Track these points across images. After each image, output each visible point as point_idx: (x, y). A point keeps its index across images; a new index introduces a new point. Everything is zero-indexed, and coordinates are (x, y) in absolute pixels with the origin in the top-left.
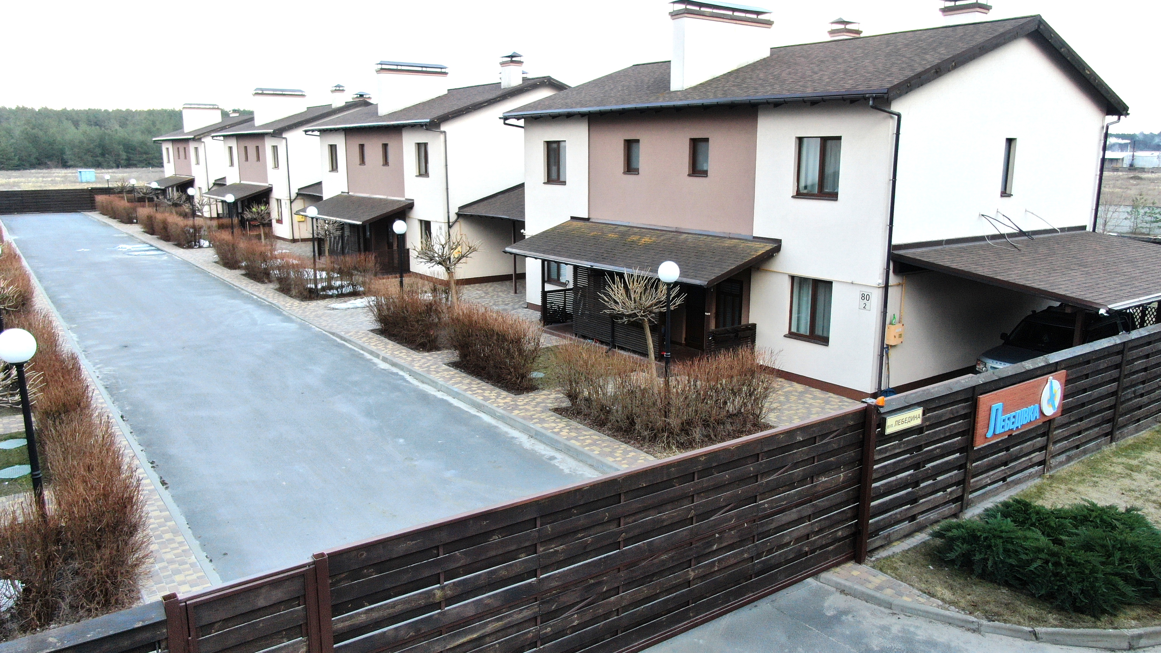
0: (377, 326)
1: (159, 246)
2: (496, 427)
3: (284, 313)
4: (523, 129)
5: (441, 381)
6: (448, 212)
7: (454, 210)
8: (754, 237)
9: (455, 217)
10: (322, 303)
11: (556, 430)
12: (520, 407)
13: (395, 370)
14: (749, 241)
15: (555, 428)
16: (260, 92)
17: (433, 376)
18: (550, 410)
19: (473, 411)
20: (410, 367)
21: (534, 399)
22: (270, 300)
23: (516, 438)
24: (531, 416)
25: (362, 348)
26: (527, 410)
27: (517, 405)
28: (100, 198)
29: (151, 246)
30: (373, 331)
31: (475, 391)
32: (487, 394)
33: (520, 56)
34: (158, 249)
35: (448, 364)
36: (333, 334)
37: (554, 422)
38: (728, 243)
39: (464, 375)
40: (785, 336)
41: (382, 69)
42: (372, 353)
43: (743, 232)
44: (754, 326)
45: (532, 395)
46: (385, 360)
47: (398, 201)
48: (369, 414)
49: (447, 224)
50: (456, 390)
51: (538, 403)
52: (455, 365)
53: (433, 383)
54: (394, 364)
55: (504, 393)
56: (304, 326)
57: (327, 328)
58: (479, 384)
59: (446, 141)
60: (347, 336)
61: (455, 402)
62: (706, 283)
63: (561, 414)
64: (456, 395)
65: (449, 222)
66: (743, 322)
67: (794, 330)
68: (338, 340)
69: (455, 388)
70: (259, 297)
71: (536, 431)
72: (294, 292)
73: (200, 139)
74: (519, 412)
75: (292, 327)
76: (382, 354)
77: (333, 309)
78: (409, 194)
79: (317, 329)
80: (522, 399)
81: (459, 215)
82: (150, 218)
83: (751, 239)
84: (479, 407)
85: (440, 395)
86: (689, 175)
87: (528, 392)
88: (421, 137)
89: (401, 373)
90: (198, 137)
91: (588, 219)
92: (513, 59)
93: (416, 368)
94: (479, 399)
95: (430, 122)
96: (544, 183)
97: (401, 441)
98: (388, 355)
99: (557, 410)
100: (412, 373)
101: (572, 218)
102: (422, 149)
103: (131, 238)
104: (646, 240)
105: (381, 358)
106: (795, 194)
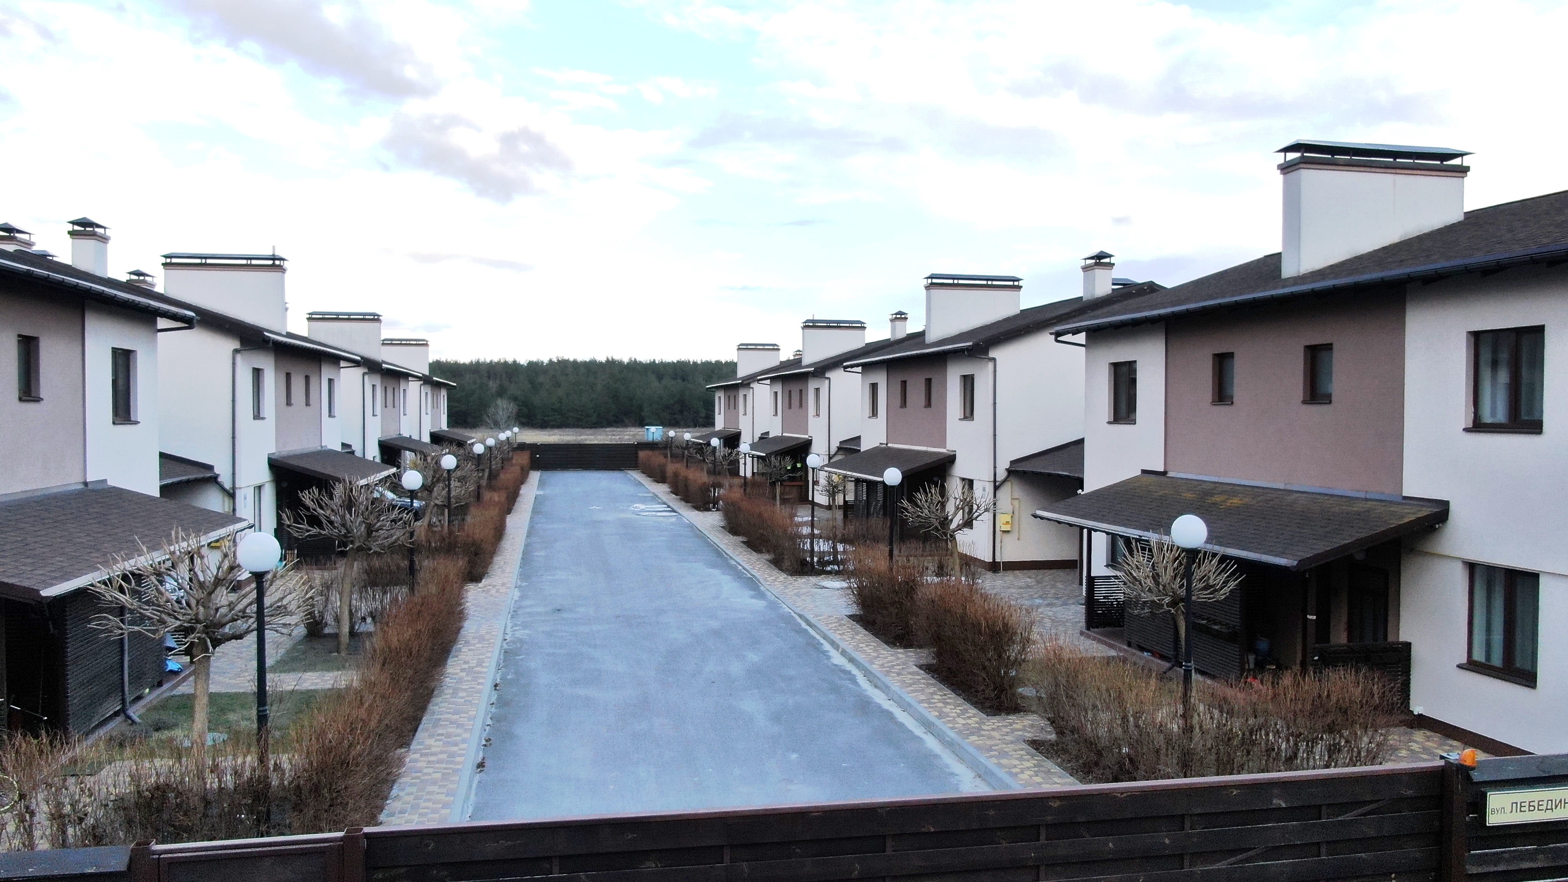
0: (854, 610)
1: (675, 508)
2: (937, 756)
3: (762, 588)
4: (1084, 348)
5: (895, 686)
6: (995, 467)
7: (1003, 465)
8: (1405, 498)
9: (1005, 474)
10: (813, 579)
11: (1014, 770)
12: (983, 733)
13: (849, 667)
14: (1399, 504)
15: (1015, 766)
16: (811, 324)
17: (887, 680)
18: (1024, 741)
19: (919, 731)
20: (867, 665)
21: (1011, 724)
22: (754, 572)
23: (957, 775)
24: (991, 746)
25: (825, 637)
26: (990, 738)
27: (980, 729)
28: (642, 454)
29: (669, 507)
30: (850, 617)
31: (935, 703)
32: (947, 710)
33: (1110, 256)
34: (674, 511)
35: (920, 667)
36: (800, 616)
37: (1021, 759)
38: (1357, 507)
39: (933, 681)
40: (1460, 666)
41: (932, 284)
42: (833, 643)
43: (1385, 490)
44: (1408, 645)
45: (1012, 718)
46: (844, 653)
47: (939, 453)
48: (776, 718)
49: (992, 484)
50: (907, 699)
51: (1013, 731)
52: (928, 669)
53: (884, 688)
54: (852, 660)
55: (973, 711)
56: (773, 606)
57: (798, 610)
58: (945, 695)
59: (995, 371)
60: (813, 621)
61: (901, 716)
62: (1295, 563)
63: (1037, 749)
64: (906, 707)
65: (995, 481)
66: (1391, 638)
67: (1479, 655)
68: (804, 625)
69: (909, 698)
70: (744, 568)
71: (986, 767)
72: (787, 564)
73: (749, 384)
74: (977, 738)
75: (759, 604)
76: (843, 645)
77: (824, 587)
78: (951, 445)
79: (788, 610)
80: (994, 722)
81: (1010, 472)
82: (676, 475)
83: (1400, 500)
84: (928, 726)
85: (887, 705)
86: (1304, 402)
87: (1008, 714)
88: (966, 369)
89: (855, 671)
90: (747, 382)
91: (1164, 473)
92: (1100, 260)
93: (875, 668)
94: (932, 716)
95: (973, 346)
96: (1109, 423)
97: (794, 756)
98: (849, 649)
99: (1036, 745)
100: (868, 674)
101: (1144, 472)
102: (968, 382)
103: (655, 498)
104: (1236, 501)
105: (840, 650)
106: (1471, 425)
